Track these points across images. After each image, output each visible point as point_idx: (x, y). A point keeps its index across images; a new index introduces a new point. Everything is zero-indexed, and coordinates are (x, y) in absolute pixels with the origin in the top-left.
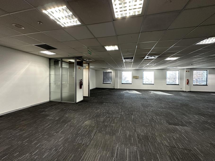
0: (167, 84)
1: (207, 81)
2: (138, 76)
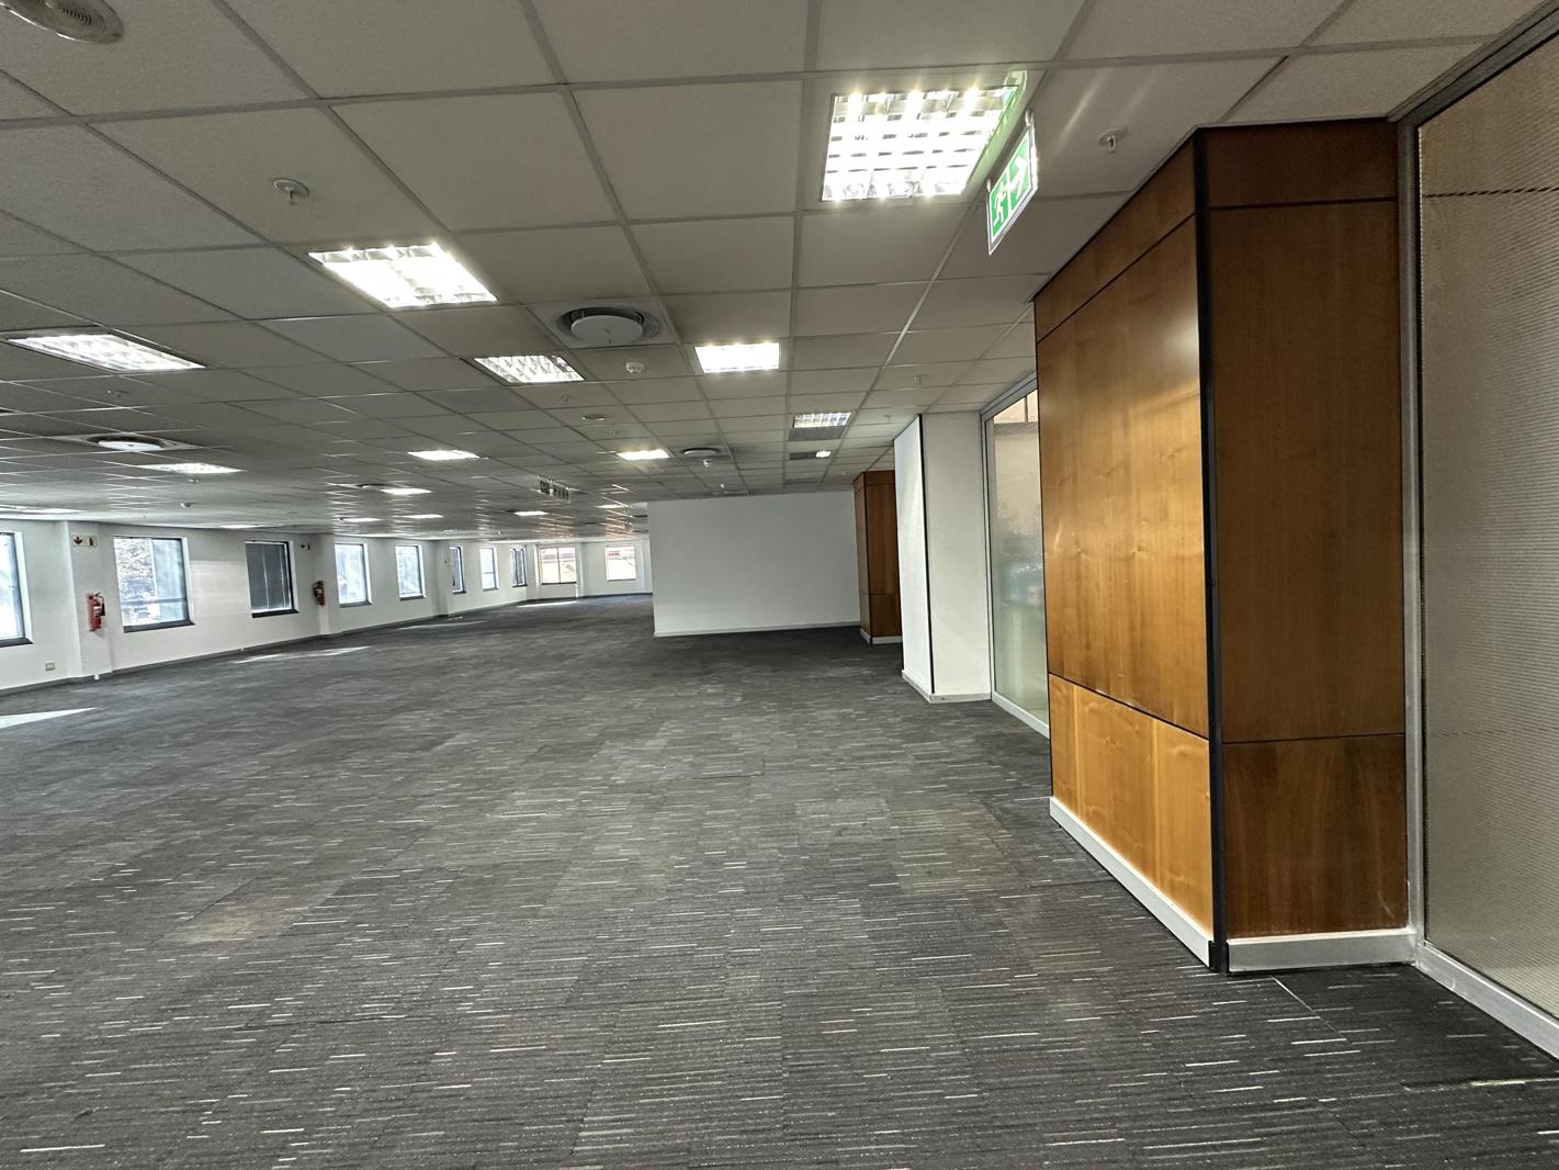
1: (185, 600)
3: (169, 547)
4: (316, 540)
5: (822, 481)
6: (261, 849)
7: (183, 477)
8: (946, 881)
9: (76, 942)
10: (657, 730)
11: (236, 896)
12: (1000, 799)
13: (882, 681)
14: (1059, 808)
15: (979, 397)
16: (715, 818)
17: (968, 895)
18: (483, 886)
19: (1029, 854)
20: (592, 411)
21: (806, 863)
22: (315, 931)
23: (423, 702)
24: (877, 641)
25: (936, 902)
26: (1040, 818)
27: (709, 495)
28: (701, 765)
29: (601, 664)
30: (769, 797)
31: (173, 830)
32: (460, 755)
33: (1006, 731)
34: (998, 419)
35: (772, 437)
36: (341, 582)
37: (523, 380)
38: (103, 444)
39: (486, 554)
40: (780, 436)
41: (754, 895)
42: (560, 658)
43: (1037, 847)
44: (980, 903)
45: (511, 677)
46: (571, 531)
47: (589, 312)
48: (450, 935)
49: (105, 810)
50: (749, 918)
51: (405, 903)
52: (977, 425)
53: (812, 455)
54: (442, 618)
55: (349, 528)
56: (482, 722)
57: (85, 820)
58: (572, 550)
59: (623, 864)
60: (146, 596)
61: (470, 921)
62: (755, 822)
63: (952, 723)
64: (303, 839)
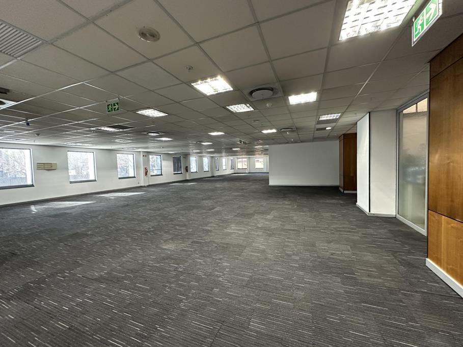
0: (120, 178)
1: (161, 169)
2: (56, 164)
3: (159, 157)
4: (186, 156)
5: (327, 138)
6: (176, 229)
7: (162, 141)
8: (376, 280)
9: (144, 242)
10: (270, 213)
11: (172, 239)
12: (400, 255)
13: (348, 206)
14: (430, 263)
15: (397, 104)
16: (289, 242)
17: (386, 287)
18: (224, 248)
19: (415, 278)
20: (255, 119)
21: (319, 262)
22: (187, 251)
23: (209, 198)
24: (345, 192)
25: (371, 286)
26: (421, 265)
27: (287, 143)
28: (284, 225)
29: (254, 192)
30: (306, 238)
31: (159, 221)
32: (218, 213)
33: (403, 230)
34: (405, 111)
35: (311, 123)
36: (191, 167)
37: (238, 111)
38: (149, 134)
39: (224, 160)
40: (314, 123)
41: (302, 268)
42: (242, 189)
43: (419, 276)
44: (391, 291)
45: (230, 194)
46: (246, 154)
47: (257, 90)
48: (216, 259)
49: (148, 215)
50: (300, 275)
51: (206, 249)
52: (395, 114)
53: (325, 129)
54: (213, 177)
55: (194, 153)
56: (223, 205)
57: (144, 216)
58: (246, 159)
59: (261, 250)
60: (154, 169)
61: (221, 257)
62: (302, 245)
63: (378, 224)
64: (184, 228)
